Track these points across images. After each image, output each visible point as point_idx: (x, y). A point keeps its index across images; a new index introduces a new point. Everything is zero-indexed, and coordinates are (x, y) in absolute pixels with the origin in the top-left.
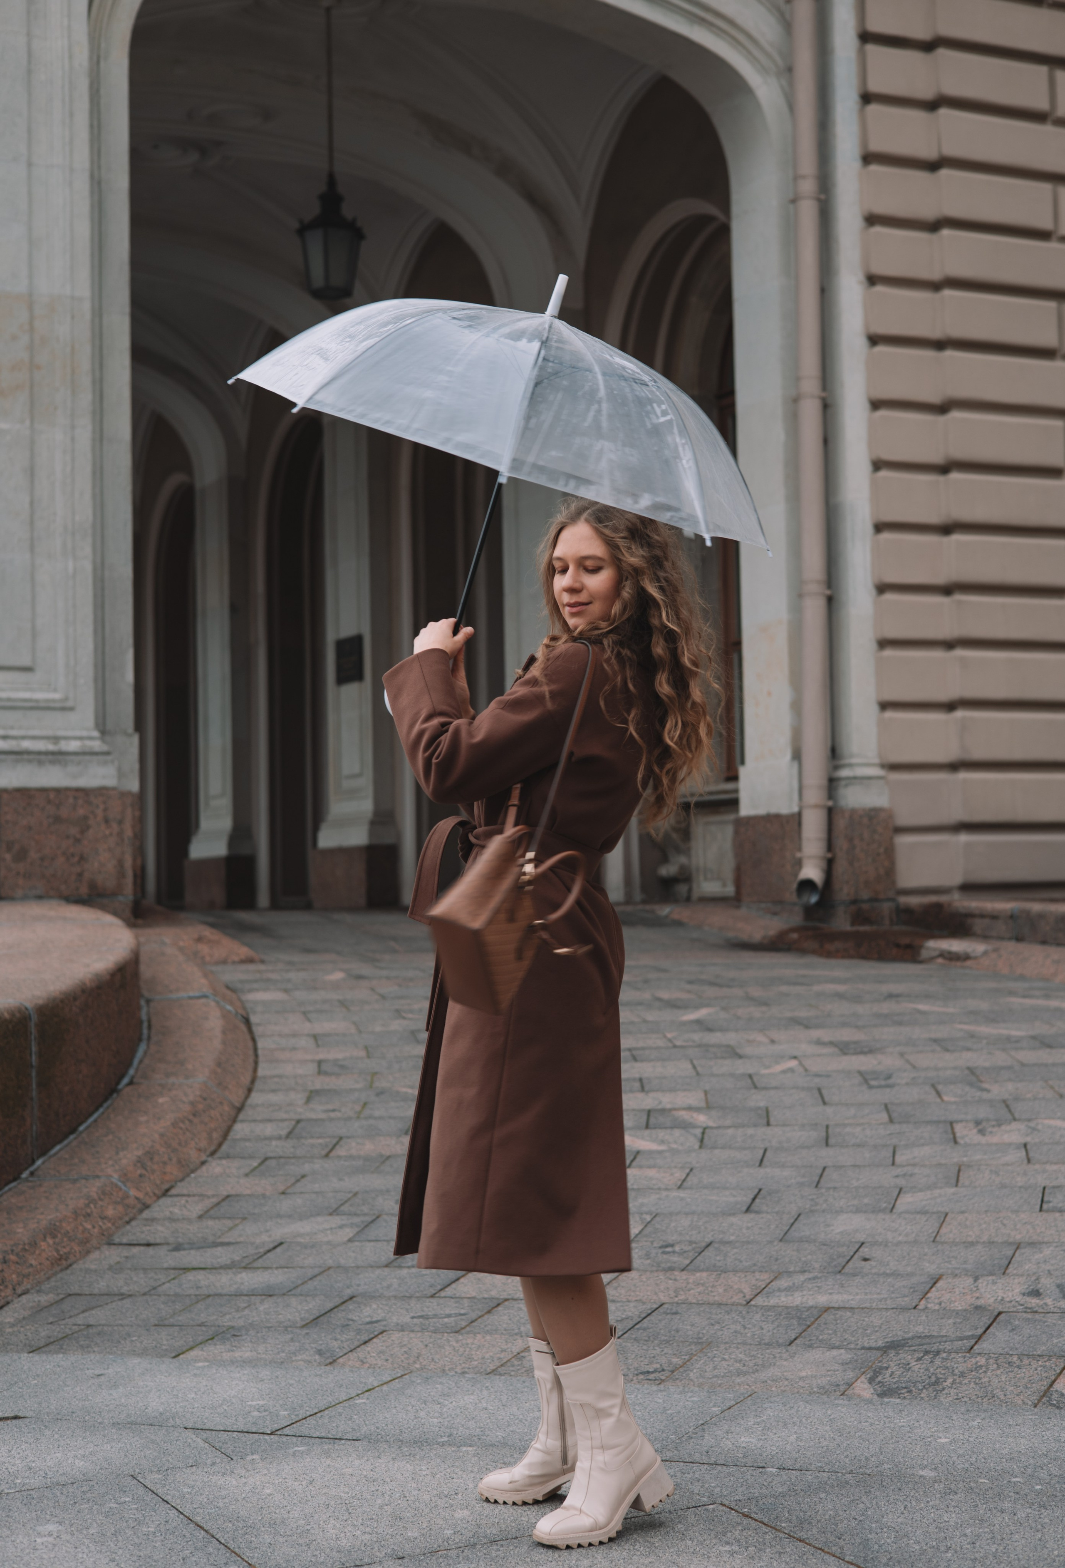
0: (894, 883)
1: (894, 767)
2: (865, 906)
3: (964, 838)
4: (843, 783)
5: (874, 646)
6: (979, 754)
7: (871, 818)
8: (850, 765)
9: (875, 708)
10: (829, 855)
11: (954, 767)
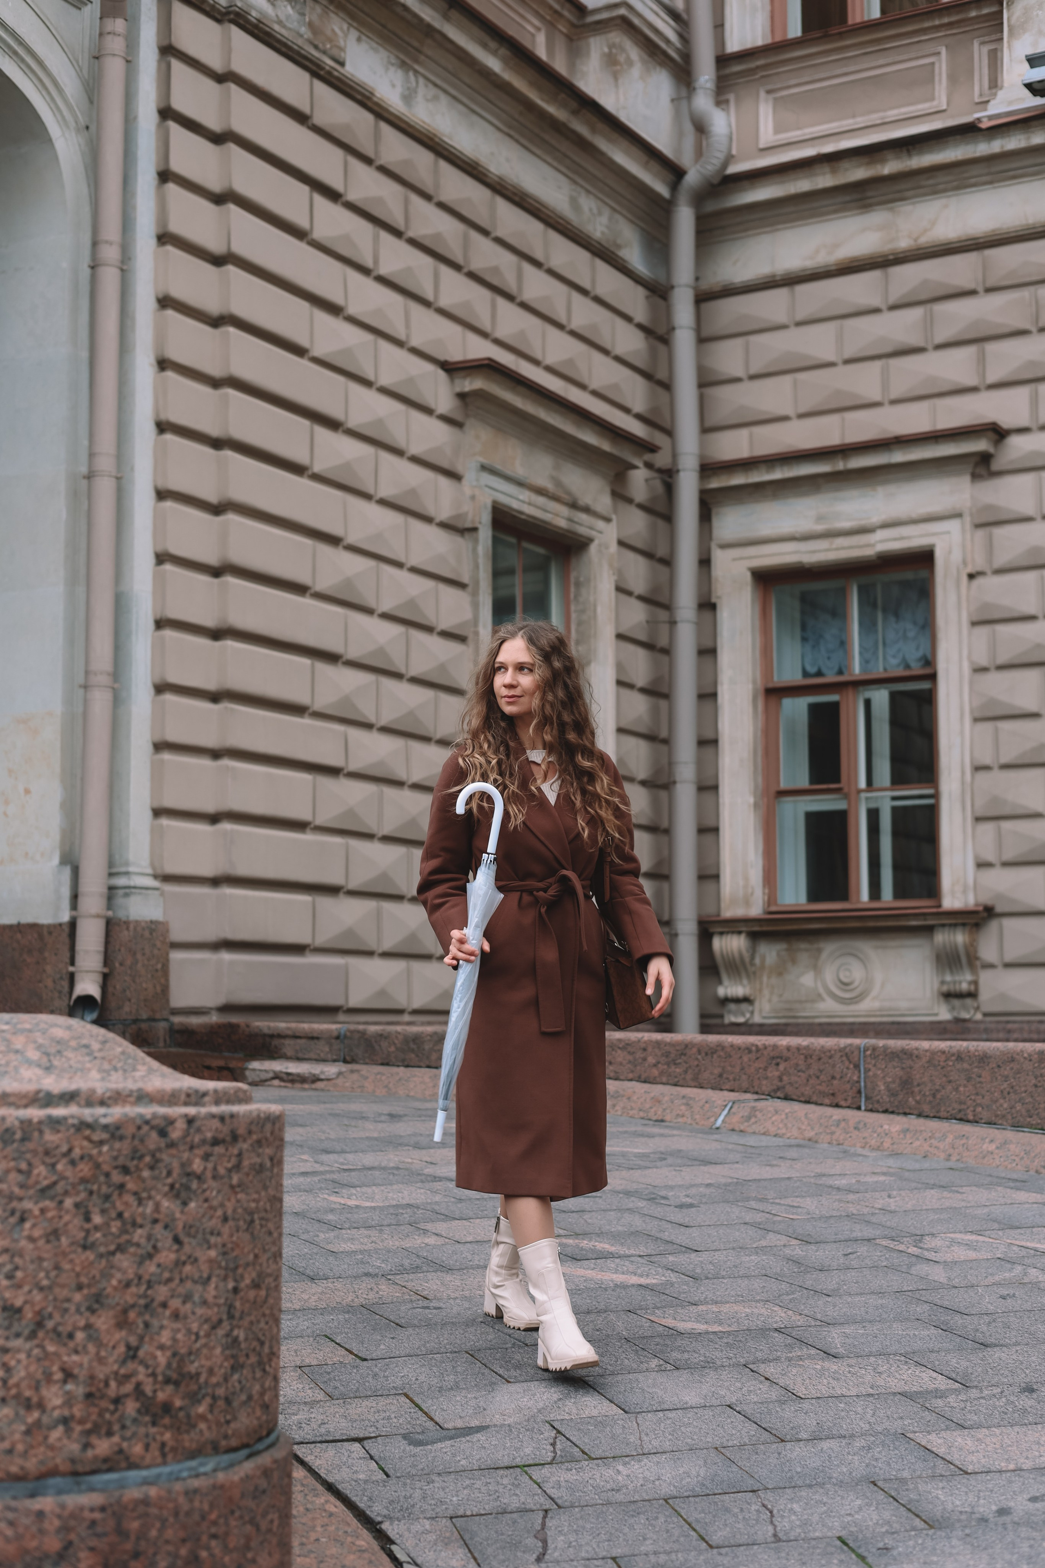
0: (168, 1001)
1: (168, 878)
2: (144, 1026)
3: (226, 956)
4: (121, 892)
5: (150, 748)
6: (242, 870)
7: (152, 931)
8: (127, 873)
9: (149, 814)
10: (106, 970)
11: (215, 882)
